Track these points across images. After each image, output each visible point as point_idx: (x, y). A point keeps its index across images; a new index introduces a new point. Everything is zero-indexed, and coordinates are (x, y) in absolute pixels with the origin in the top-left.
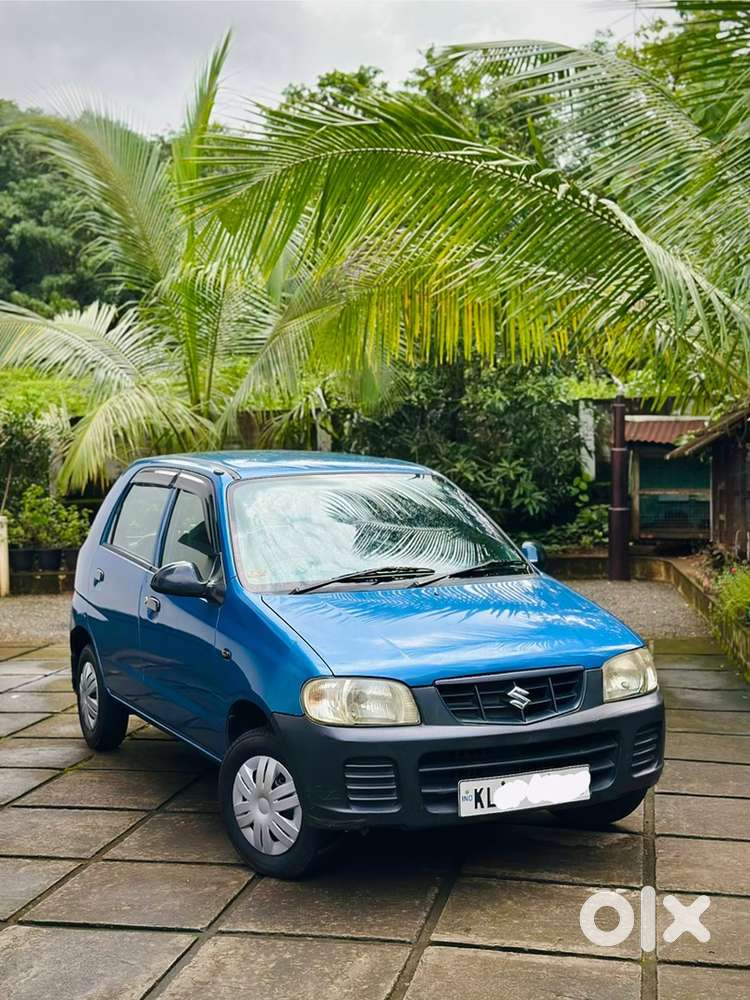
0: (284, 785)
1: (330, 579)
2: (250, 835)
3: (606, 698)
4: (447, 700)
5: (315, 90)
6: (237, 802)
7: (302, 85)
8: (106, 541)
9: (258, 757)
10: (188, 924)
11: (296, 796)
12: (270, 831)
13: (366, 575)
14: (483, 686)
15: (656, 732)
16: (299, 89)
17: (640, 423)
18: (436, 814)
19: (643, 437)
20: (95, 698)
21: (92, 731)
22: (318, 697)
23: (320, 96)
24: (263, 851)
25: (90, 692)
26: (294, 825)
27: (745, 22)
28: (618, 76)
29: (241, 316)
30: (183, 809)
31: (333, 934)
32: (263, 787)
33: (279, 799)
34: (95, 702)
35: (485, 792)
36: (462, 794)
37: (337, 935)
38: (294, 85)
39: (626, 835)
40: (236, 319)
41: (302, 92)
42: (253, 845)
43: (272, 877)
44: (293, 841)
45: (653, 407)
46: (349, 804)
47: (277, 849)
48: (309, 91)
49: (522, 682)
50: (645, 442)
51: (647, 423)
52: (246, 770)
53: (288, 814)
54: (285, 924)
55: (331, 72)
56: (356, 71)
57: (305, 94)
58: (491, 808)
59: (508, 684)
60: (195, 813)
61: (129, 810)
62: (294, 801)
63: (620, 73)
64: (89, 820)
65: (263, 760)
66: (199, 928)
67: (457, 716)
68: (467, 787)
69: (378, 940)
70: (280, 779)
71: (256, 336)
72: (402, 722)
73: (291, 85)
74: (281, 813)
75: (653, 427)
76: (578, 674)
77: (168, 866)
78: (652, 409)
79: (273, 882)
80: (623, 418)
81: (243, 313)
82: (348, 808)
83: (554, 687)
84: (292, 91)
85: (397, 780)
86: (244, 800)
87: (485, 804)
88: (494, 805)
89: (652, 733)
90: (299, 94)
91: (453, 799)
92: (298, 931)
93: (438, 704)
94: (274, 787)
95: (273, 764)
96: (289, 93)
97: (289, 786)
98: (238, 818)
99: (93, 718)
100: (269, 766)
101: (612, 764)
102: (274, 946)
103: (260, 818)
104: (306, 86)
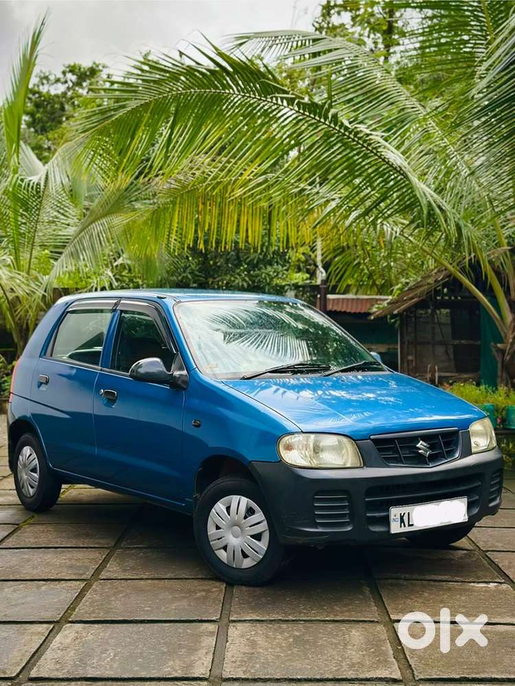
0: (254, 516)
1: (264, 370)
2: (223, 555)
3: (474, 450)
4: (380, 450)
5: (60, 75)
6: (211, 531)
7: (50, 72)
8: (45, 354)
9: (231, 496)
10: (206, 617)
11: (265, 522)
12: (242, 550)
13: (288, 368)
14: (400, 439)
15: (499, 476)
16: (47, 74)
17: (334, 300)
18: (375, 532)
19: (338, 308)
20: (36, 473)
21: (31, 497)
22: (289, 447)
23: (63, 80)
24: (234, 566)
25: (31, 468)
26: (263, 545)
27: (472, 18)
28: (357, 56)
29: (51, 219)
30: (136, 546)
31: (319, 618)
32: (236, 518)
33: (250, 526)
34: (36, 475)
35: (406, 515)
36: (392, 517)
37: (323, 619)
38: (44, 71)
39: (465, 552)
40: (47, 221)
41: (50, 77)
42: (226, 563)
43: (242, 585)
44: (261, 557)
45: (338, 289)
46: (316, 525)
47: (247, 563)
48: (55, 75)
49: (425, 438)
50: (340, 311)
51: (338, 299)
52: (220, 506)
53: (258, 537)
54: (277, 613)
55: (72, 64)
56: (90, 65)
57: (52, 78)
58: (410, 527)
59: (415, 439)
60: (145, 548)
61: (91, 548)
62: (264, 527)
63: (357, 54)
64: (69, 555)
65: (235, 499)
66: (214, 618)
67: (386, 462)
68: (395, 512)
69: (353, 621)
70: (250, 512)
71: (60, 233)
72: (348, 465)
73: (41, 71)
74: (252, 536)
75: (343, 303)
76: (455, 433)
77: (156, 582)
78: (337, 291)
79: (244, 588)
80: (325, 297)
81: (52, 217)
82: (317, 528)
83: (443, 442)
84: (42, 75)
85: (350, 507)
86: (218, 528)
87: (407, 525)
88: (412, 525)
89: (496, 476)
90: (47, 78)
91: (386, 521)
92: (291, 618)
93: (375, 452)
94: (245, 518)
95: (245, 501)
96: (40, 77)
97: (259, 516)
98: (211, 543)
99: (32, 487)
100: (241, 502)
101: (477, 497)
102: (280, 627)
103: (234, 541)
104: (53, 72)
